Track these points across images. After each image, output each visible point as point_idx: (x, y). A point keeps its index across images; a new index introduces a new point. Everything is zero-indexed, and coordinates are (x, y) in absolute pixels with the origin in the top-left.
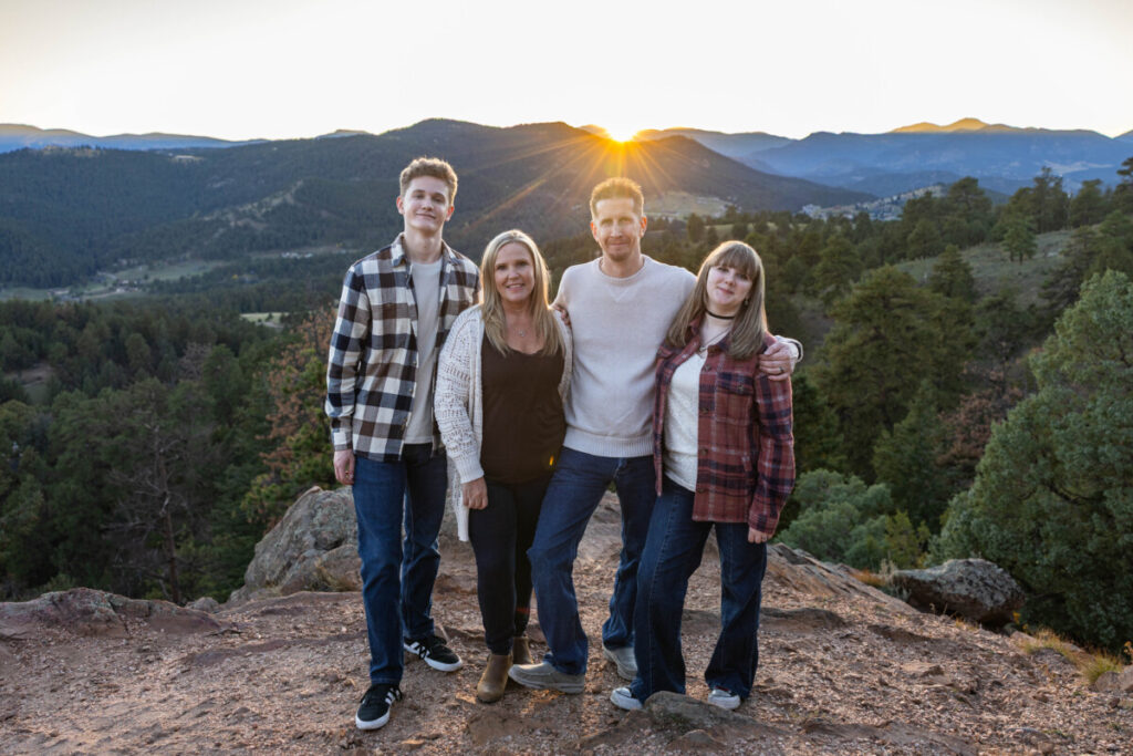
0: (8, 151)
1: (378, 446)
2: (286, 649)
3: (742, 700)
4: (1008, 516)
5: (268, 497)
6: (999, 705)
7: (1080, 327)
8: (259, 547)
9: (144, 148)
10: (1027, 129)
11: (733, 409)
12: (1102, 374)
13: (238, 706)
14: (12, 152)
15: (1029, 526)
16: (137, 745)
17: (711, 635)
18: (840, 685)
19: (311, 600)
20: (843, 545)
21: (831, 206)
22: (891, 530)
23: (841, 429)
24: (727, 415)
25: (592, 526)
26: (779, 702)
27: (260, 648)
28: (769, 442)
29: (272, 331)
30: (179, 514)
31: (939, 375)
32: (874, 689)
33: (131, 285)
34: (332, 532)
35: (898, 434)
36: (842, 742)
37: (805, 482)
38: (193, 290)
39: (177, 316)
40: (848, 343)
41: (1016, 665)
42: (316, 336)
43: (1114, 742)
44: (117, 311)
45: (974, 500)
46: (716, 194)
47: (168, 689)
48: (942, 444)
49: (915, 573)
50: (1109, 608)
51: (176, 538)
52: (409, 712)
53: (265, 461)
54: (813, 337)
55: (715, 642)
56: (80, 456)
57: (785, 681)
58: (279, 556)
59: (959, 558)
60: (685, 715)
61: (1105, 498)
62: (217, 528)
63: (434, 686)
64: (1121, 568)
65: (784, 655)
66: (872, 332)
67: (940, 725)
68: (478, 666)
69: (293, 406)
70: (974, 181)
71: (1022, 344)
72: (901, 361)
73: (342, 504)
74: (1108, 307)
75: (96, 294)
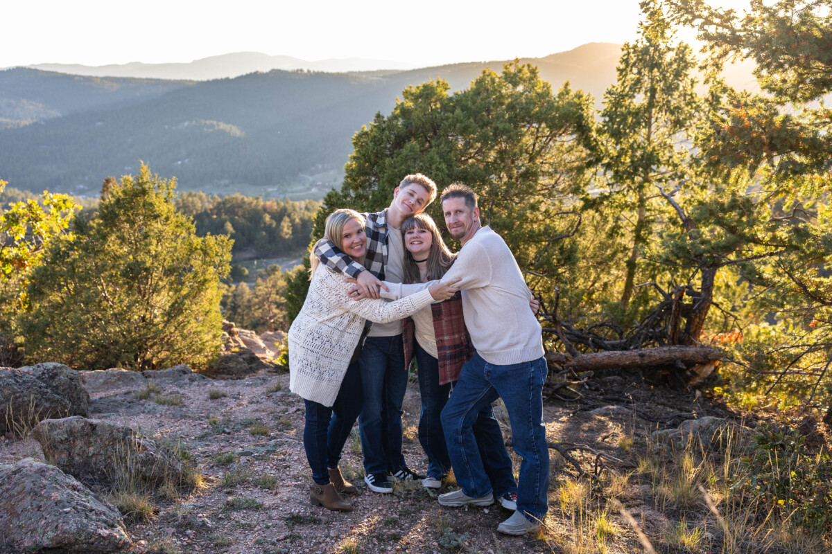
11: (453, 310)
24: (451, 315)
75: (296, 192)
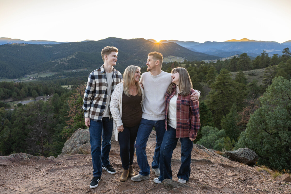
0: (3, 44)
1: (96, 118)
2: (72, 168)
3: (187, 181)
4: (255, 138)
5: (67, 132)
6: (251, 184)
7: (272, 90)
8: (65, 144)
9: (37, 44)
10: (259, 41)
11: (185, 109)
12: (278, 102)
13: (60, 182)
14: (4, 44)
15: (260, 140)
16: (35, 192)
17: (179, 166)
18: (211, 178)
19: (79, 156)
20: (213, 145)
21: (210, 60)
22: (225, 141)
23: (213, 116)
24: (184, 111)
25: (149, 139)
26: (196, 182)
27: (66, 168)
28: (194, 117)
29: (69, 90)
30: (45, 136)
31: (237, 102)
32: (220, 179)
33: (34, 78)
34: (84, 140)
35: (227, 117)
36: (211, 192)
37: (203, 129)
38: (49, 80)
39: (45, 86)
40: (214, 94)
41: (256, 174)
42: (80, 91)
43: (279, 193)
44: (30, 85)
45: (246, 134)
46: (181, 56)
47: (43, 178)
48: (238, 120)
49: (231, 152)
50: (280, 161)
51: (44, 143)
52: (103, 184)
53: (67, 123)
54: (206, 93)
55: (180, 167)
56: (20, 121)
57: (197, 177)
58: (70, 146)
59: (242, 148)
60: (172, 185)
61: (279, 133)
62: (54, 140)
63: (110, 177)
64: (283, 151)
65: (197, 170)
66: (221, 91)
67: (236, 188)
68: (121, 172)
69: (74, 109)
70: (246, 54)
71: (258, 95)
72: (228, 99)
73: (87, 133)
74: (279, 85)
75: (25, 80)
